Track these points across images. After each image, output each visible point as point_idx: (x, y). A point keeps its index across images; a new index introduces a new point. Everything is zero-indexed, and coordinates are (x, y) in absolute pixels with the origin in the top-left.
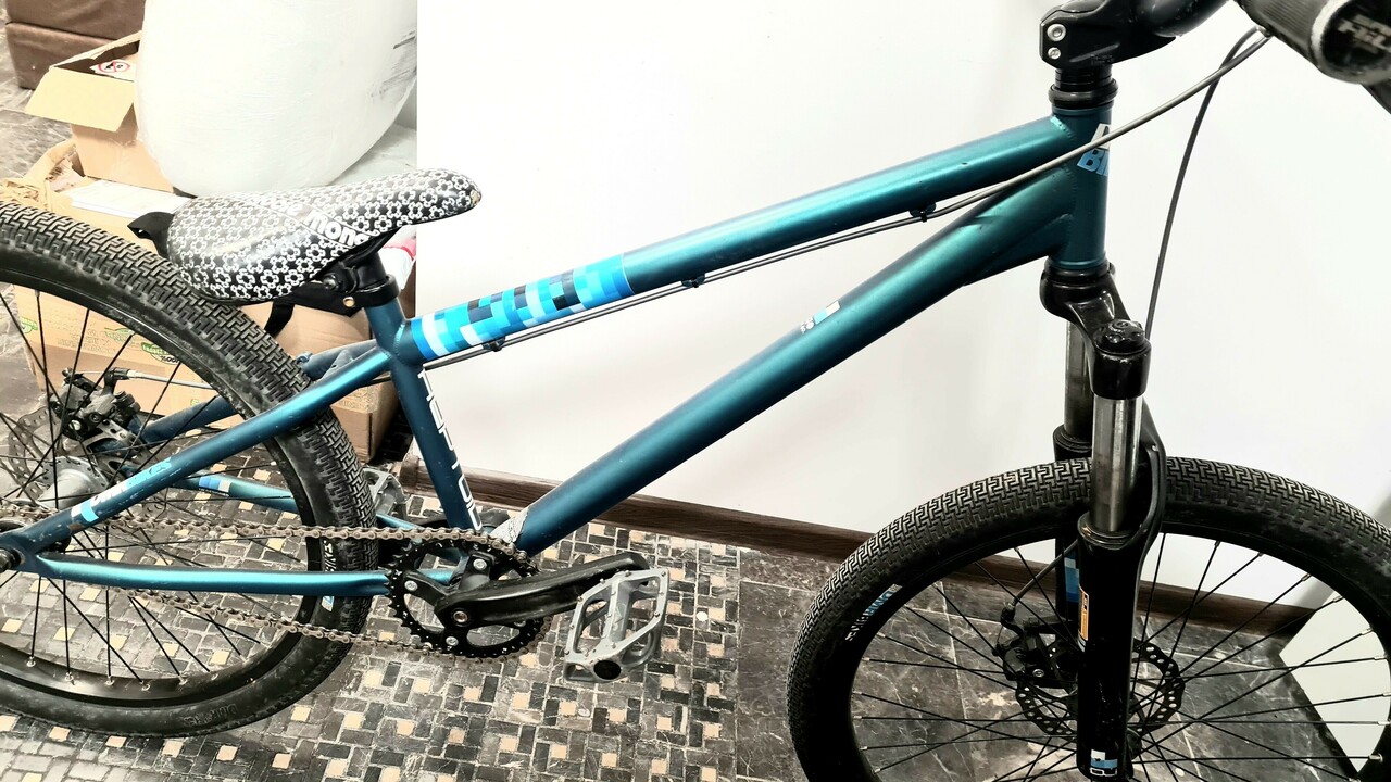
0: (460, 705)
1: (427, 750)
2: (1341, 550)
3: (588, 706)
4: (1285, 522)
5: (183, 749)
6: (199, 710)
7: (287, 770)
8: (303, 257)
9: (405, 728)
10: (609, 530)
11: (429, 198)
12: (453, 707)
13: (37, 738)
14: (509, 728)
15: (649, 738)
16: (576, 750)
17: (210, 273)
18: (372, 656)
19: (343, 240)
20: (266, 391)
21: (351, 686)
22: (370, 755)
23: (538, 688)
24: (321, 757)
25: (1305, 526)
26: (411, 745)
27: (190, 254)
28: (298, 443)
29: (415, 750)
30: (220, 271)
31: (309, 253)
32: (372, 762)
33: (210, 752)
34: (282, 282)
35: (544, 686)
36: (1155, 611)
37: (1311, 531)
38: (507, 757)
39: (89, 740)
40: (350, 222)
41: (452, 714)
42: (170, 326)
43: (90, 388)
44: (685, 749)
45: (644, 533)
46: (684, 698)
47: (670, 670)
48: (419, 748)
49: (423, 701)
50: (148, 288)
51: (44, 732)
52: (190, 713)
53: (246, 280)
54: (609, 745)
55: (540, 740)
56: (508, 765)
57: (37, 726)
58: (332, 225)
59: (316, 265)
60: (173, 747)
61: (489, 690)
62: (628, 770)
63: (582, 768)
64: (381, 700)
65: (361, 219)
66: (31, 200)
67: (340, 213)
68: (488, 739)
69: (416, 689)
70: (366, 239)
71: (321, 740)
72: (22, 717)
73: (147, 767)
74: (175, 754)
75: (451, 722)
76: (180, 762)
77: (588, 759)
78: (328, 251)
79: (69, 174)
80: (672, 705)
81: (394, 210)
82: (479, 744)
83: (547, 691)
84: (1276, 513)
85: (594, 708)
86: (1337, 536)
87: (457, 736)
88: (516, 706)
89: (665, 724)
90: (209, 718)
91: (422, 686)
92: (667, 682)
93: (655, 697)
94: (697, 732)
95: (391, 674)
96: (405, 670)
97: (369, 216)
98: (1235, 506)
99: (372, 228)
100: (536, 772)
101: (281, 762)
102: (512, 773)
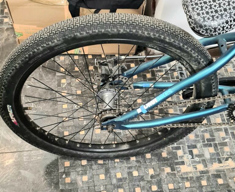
26: (196, 141)
29: (198, 142)
32: (188, 149)
38: (224, 139)
52: (143, 150)
56: (226, 141)
57: (93, 161)
68: (216, 135)
71: (171, 146)
72: (88, 160)
82: (214, 136)
83: (225, 116)
87: (207, 136)
101: (164, 155)
102: (228, 143)
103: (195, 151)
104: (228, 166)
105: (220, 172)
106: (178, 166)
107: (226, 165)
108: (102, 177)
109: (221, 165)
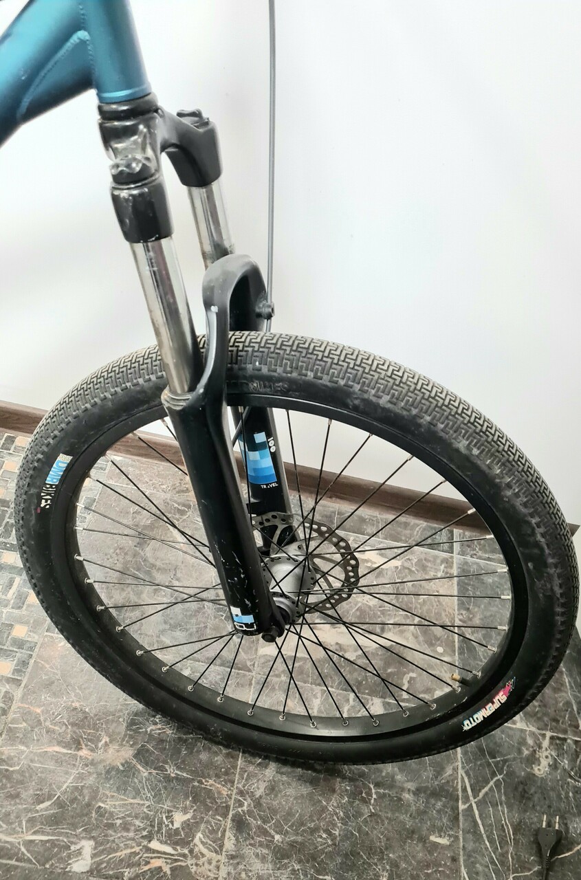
2: (420, 425)
4: (366, 396)
25: (384, 401)
36: (305, 491)
37: (389, 406)
44: (5, 611)
80: (7, 575)
84: (357, 387)
86: (414, 412)
92: (9, 557)
94: (21, 599)
98: (321, 378)
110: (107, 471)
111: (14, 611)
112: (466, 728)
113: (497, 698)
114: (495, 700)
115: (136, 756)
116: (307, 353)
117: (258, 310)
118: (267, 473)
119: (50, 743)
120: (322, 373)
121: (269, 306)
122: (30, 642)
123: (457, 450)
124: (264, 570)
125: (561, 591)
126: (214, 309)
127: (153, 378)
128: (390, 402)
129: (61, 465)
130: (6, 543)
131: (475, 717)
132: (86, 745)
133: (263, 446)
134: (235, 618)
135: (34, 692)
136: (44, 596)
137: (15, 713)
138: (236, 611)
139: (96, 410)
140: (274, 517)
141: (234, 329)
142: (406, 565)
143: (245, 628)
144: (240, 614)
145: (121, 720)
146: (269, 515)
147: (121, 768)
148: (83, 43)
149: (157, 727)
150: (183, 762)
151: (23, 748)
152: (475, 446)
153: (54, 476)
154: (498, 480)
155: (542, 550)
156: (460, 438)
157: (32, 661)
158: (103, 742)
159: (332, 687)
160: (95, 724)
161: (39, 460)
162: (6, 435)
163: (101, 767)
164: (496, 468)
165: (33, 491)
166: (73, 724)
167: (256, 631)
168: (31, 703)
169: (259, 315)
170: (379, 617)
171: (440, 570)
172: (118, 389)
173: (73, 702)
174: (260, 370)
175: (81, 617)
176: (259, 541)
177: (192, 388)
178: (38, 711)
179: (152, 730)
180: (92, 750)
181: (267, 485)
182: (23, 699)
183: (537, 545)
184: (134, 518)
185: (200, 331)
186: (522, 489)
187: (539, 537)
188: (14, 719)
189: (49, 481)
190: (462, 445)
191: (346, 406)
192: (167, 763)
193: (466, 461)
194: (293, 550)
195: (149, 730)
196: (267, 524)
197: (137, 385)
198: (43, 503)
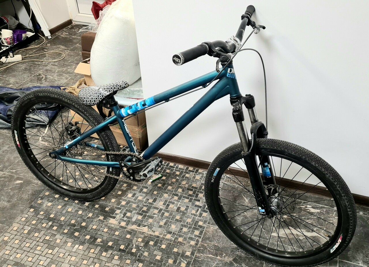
0: (147, 203)
1: (138, 210)
3: (177, 206)
5: (89, 205)
6: (90, 194)
7: (108, 211)
8: (98, 97)
9: (134, 206)
10: (194, 169)
11: (118, 86)
12: (146, 203)
13: (62, 199)
14: (157, 208)
15: (189, 214)
16: (171, 214)
17: (83, 100)
18: (131, 191)
19: (105, 94)
20: (96, 123)
21: (125, 196)
22: (125, 210)
23: (166, 201)
24: (115, 209)
26: (134, 209)
27: (80, 97)
28: (102, 134)
29: (135, 210)
30: (84, 100)
31: (99, 96)
32: (125, 211)
33: (94, 205)
34: (95, 102)
35: (167, 201)
38: (155, 214)
39: (72, 201)
40: (106, 90)
41: (145, 204)
42: (80, 111)
43: (73, 125)
44: (196, 217)
45: (203, 170)
46: (200, 207)
47: (199, 201)
48: (136, 210)
49: (140, 201)
50: (77, 104)
51: (64, 198)
52: (89, 195)
53: (89, 101)
54: (179, 214)
55: (163, 212)
56: (154, 216)
57: (63, 197)
58: (103, 91)
59: (101, 98)
60: (87, 204)
61: (155, 200)
62: (181, 220)
63: (171, 218)
64: (130, 200)
65: (108, 90)
66: (73, 90)
67: (104, 89)
68: (151, 210)
69: (139, 198)
70: (109, 94)
71: (116, 206)
72: (61, 195)
73: (81, 207)
74: (87, 205)
75: (144, 206)
76: (88, 207)
77: (173, 217)
78: (103, 96)
79: (83, 85)
80: (197, 208)
81: (113, 88)
82: (149, 211)
83: (168, 202)
84: (286, 150)
85: (178, 207)
87: (145, 209)
88: (160, 204)
89: (194, 212)
90: (92, 196)
91: (140, 198)
92: (197, 203)
93: (193, 206)
94: (201, 215)
95: (134, 195)
96: (137, 194)
97: (109, 89)
99: (110, 92)
100: (160, 218)
101: (107, 209)
103: (128, 214)
104: (142, 230)
105: (133, 231)
106: (110, 218)
107: (141, 229)
108: (60, 207)
109: (138, 228)
110: (225, 180)
111: (199, 218)
112: (331, 252)
113: (339, 241)
114: (338, 242)
115: (233, 260)
116: (275, 143)
117: (264, 133)
118: (268, 174)
119: (209, 254)
120: (278, 147)
121: (267, 132)
122: (204, 226)
123: (312, 165)
124: (269, 201)
125: (348, 204)
126: (253, 134)
127: (240, 149)
128: (294, 153)
129: (217, 171)
130: (196, 199)
131: (333, 248)
132: (219, 256)
133: (267, 166)
134: (260, 211)
135: (205, 240)
136: (210, 208)
137: (200, 245)
138: (260, 208)
139: (226, 157)
140: (271, 186)
141: (258, 138)
142: (321, 211)
143: (262, 213)
144: (261, 209)
145: (229, 250)
146: (269, 185)
147: (229, 263)
148: (228, 87)
149: (240, 253)
150: (247, 263)
151: (202, 254)
152: (317, 164)
153: (215, 174)
154: (324, 173)
155: (339, 191)
156: (313, 162)
157: (204, 232)
158: (224, 255)
159: (294, 247)
160: (222, 250)
161: (212, 170)
162: (196, 169)
163: (223, 262)
164: (323, 169)
165: (210, 178)
166: (215, 250)
167: (265, 214)
168: (204, 243)
169: (265, 134)
170: (311, 227)
171: (334, 214)
172: (232, 152)
173: (215, 244)
174: (264, 147)
175: (219, 215)
176: (267, 193)
177: (248, 151)
178: (206, 245)
179: (238, 254)
180: (221, 257)
181: (268, 177)
182: (202, 242)
183: (338, 190)
184: (232, 194)
185: (250, 138)
186: (331, 175)
187: (338, 188)
188: (199, 246)
189: (214, 175)
190: (313, 163)
191: (284, 155)
192: (242, 263)
193: (315, 168)
194: (277, 195)
195: (237, 253)
196: (269, 188)
197: (236, 151)
198: (212, 181)
